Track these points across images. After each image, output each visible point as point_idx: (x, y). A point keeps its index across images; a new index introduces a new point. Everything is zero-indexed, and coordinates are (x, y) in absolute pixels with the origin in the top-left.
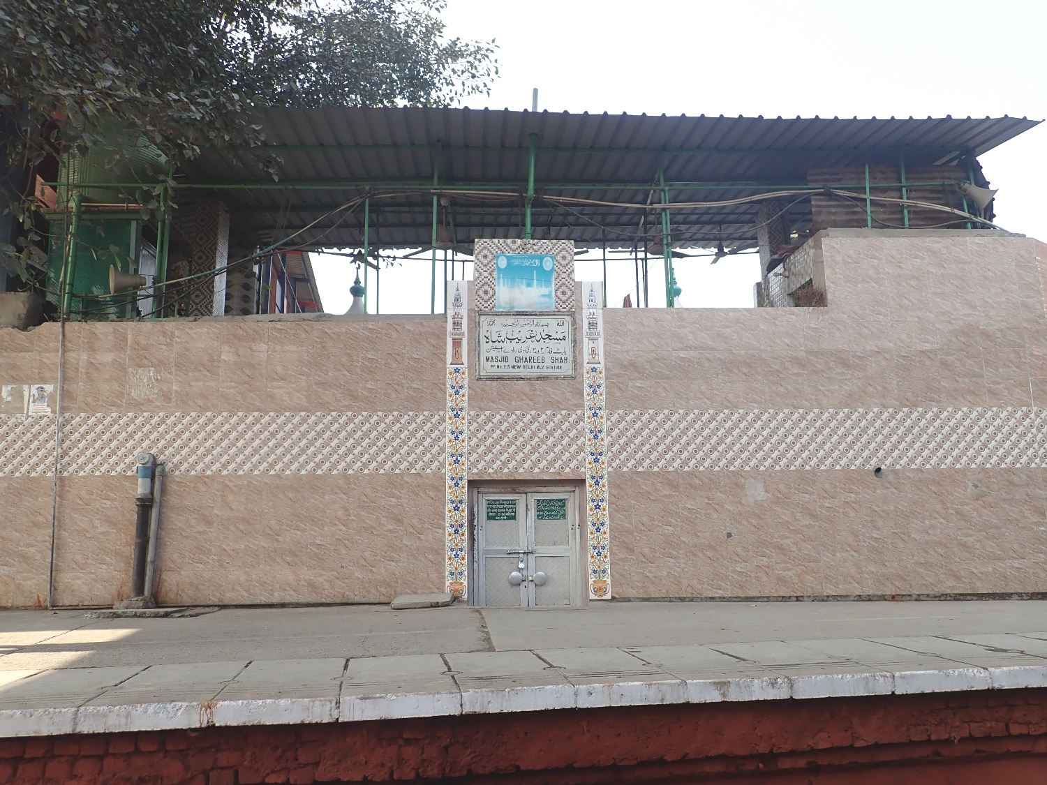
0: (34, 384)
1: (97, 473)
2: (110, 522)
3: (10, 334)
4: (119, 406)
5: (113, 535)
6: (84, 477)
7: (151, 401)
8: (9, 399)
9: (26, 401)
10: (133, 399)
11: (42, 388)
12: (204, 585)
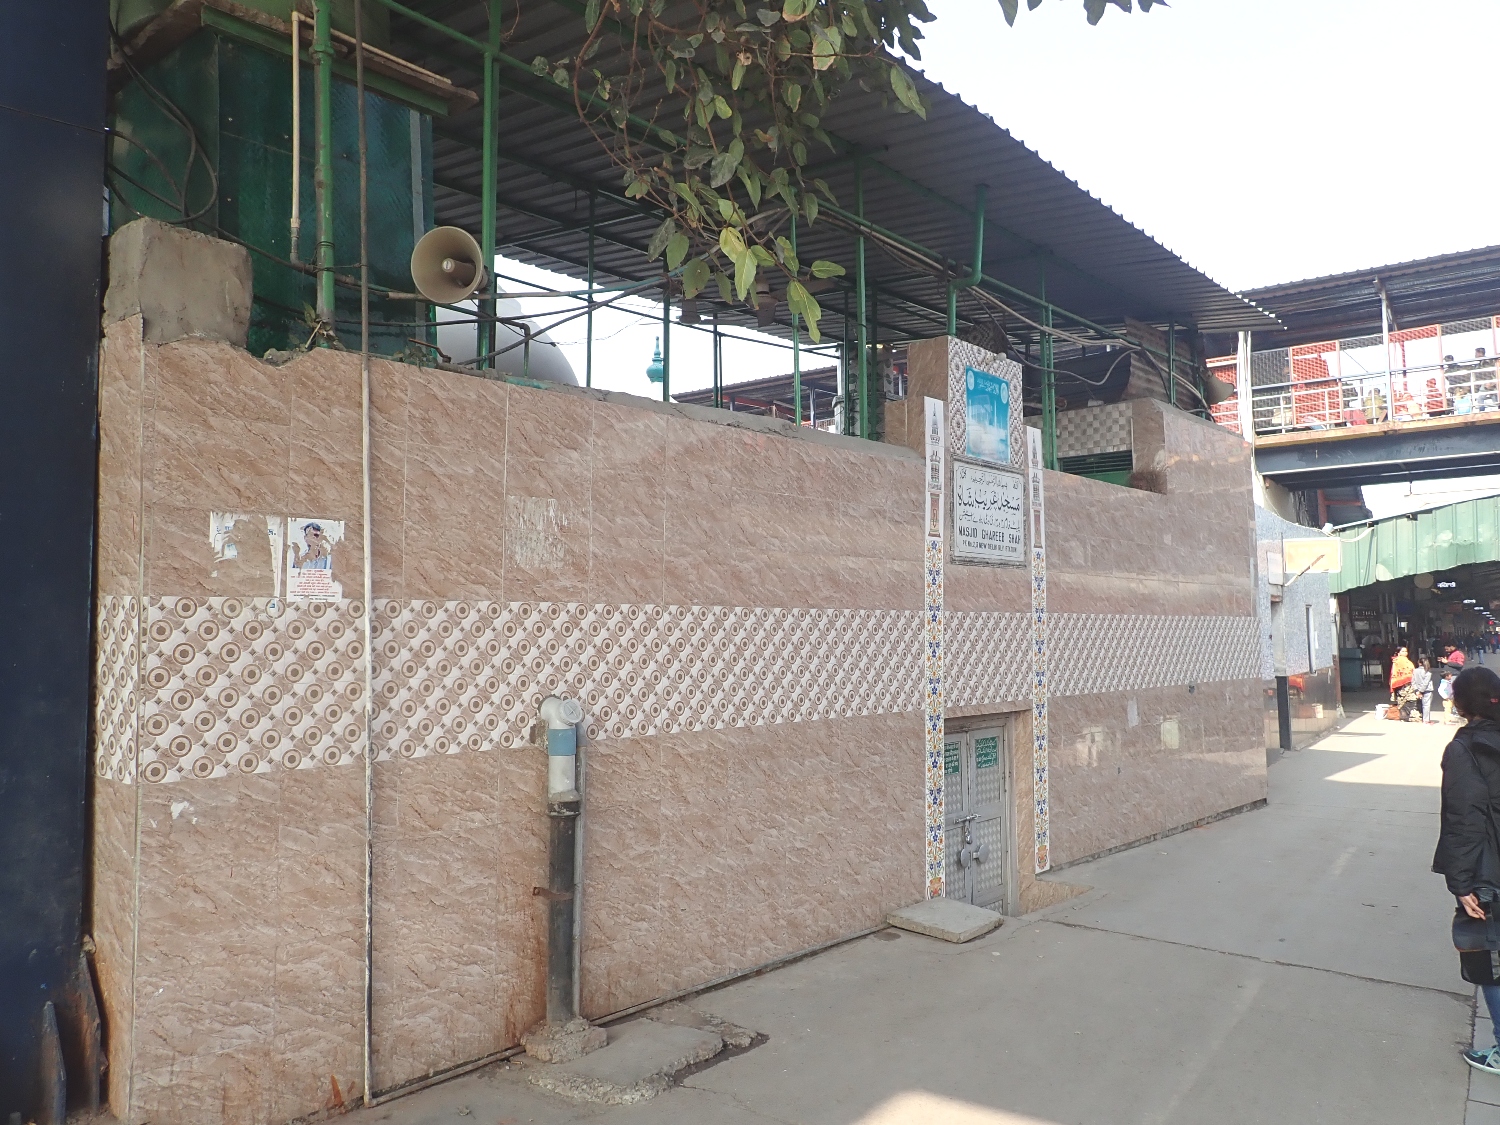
0: (296, 516)
1: (453, 749)
2: (484, 863)
3: (227, 365)
4: (492, 585)
5: (490, 891)
6: (426, 760)
7: (554, 577)
8: (231, 553)
9: (277, 563)
10: (519, 569)
11: (317, 528)
12: (649, 963)
